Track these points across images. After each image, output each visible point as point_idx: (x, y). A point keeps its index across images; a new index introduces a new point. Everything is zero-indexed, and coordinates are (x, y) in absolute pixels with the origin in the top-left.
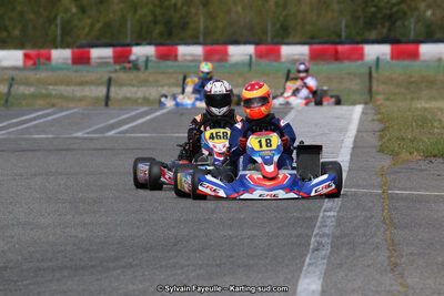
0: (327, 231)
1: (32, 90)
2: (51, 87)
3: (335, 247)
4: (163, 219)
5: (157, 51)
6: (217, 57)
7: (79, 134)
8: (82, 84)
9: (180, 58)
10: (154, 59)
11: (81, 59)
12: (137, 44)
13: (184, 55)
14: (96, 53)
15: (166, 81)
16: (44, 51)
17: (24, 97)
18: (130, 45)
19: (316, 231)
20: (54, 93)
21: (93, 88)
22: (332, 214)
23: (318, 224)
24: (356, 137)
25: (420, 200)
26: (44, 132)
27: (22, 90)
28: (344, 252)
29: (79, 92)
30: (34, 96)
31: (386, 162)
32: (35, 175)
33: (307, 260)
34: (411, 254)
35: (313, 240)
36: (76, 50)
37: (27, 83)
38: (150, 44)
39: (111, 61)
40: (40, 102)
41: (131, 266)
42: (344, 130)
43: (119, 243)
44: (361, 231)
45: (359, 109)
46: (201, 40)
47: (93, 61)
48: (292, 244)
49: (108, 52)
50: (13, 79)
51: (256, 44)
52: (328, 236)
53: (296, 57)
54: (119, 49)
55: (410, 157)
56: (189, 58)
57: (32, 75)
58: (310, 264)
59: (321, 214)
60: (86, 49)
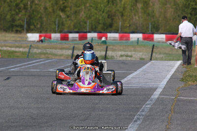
0: (143, 113)
1: (40, 51)
2: (48, 50)
3: (144, 120)
4: (74, 106)
5: (98, 35)
6: (125, 39)
7: (51, 70)
8: (62, 49)
9: (108, 39)
10: (97, 39)
11: (65, 38)
12: (90, 32)
13: (110, 37)
14: (71, 36)
15: (99, 49)
16: (48, 34)
17: (36, 54)
18: (86, 32)
19: (139, 113)
20: (49, 52)
21: (67, 51)
22: (148, 106)
23: (141, 110)
24: (173, 74)
25: (190, 101)
26: (37, 68)
27: (35, 50)
28: (148, 123)
29: (59, 52)
30: (40, 54)
31: (182, 85)
32: (25, 87)
33: (130, 126)
34: (177, 124)
35: (136, 117)
36: (63, 34)
37: (38, 48)
38: (95, 32)
39: (78, 39)
40: (43, 56)
41: (51, 125)
42: (168, 71)
43: (50, 116)
44: (159, 114)
45: (179, 62)
46: (120, 31)
47: (70, 39)
48: (126, 118)
49: (77, 35)
50: (31, 46)
51: (143, 33)
52: (143, 115)
53: (160, 40)
55: (193, 83)
56: (112, 39)
57: (41, 45)
58: (130, 127)
59: (144, 106)
60: (67, 34)
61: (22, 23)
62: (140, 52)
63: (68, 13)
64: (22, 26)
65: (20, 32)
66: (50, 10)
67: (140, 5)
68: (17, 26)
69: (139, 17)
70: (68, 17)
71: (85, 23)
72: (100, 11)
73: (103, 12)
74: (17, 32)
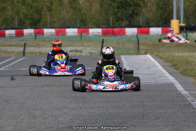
5: (34, 31)
6: (61, 34)
8: (10, 46)
9: (45, 34)
11: (1, 35)
13: (46, 33)
18: (22, 28)
29: (9, 49)
38: (31, 28)
47: (6, 36)
49: (13, 32)
51: (78, 28)
54: (18, 30)
56: (49, 34)
60: (3, 31)
62: (89, 46)
69: (67, 12)
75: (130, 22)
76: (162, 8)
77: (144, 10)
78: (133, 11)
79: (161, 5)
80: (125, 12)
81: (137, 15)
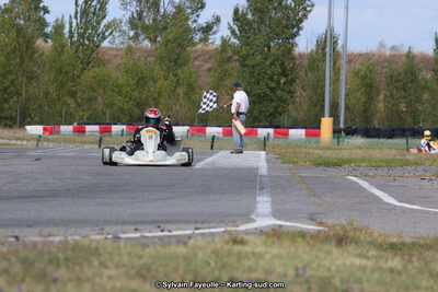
11: (80, 131)
12: (115, 124)
14: (89, 128)
16: (56, 127)
18: (111, 124)
54: (103, 126)
61: (14, 114)
63: (79, 100)
64: (13, 119)
65: (11, 127)
66: (54, 95)
67: (181, 91)
68: (6, 118)
69: (180, 107)
70: (79, 106)
71: (104, 114)
72: (126, 96)
73: (130, 99)
74: (6, 126)
75: (271, 122)
76: (315, 105)
77: (291, 107)
78: (276, 108)
79: (315, 100)
80: (264, 109)
81: (280, 114)
